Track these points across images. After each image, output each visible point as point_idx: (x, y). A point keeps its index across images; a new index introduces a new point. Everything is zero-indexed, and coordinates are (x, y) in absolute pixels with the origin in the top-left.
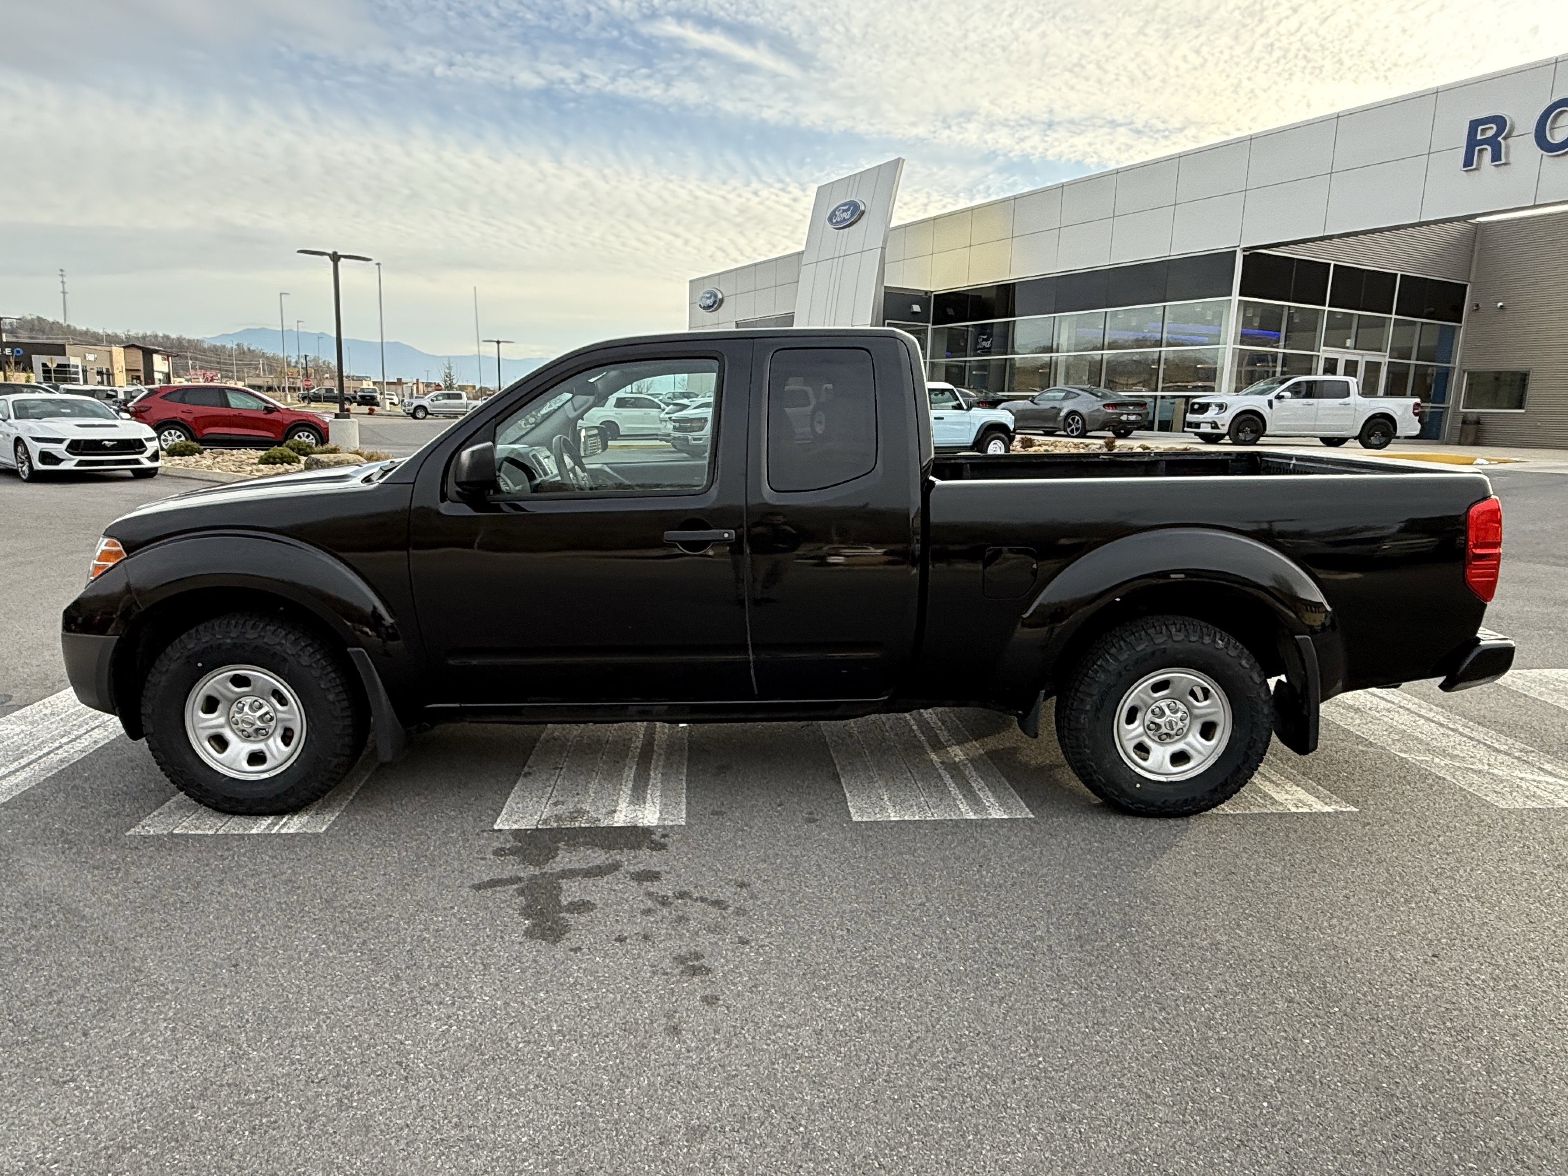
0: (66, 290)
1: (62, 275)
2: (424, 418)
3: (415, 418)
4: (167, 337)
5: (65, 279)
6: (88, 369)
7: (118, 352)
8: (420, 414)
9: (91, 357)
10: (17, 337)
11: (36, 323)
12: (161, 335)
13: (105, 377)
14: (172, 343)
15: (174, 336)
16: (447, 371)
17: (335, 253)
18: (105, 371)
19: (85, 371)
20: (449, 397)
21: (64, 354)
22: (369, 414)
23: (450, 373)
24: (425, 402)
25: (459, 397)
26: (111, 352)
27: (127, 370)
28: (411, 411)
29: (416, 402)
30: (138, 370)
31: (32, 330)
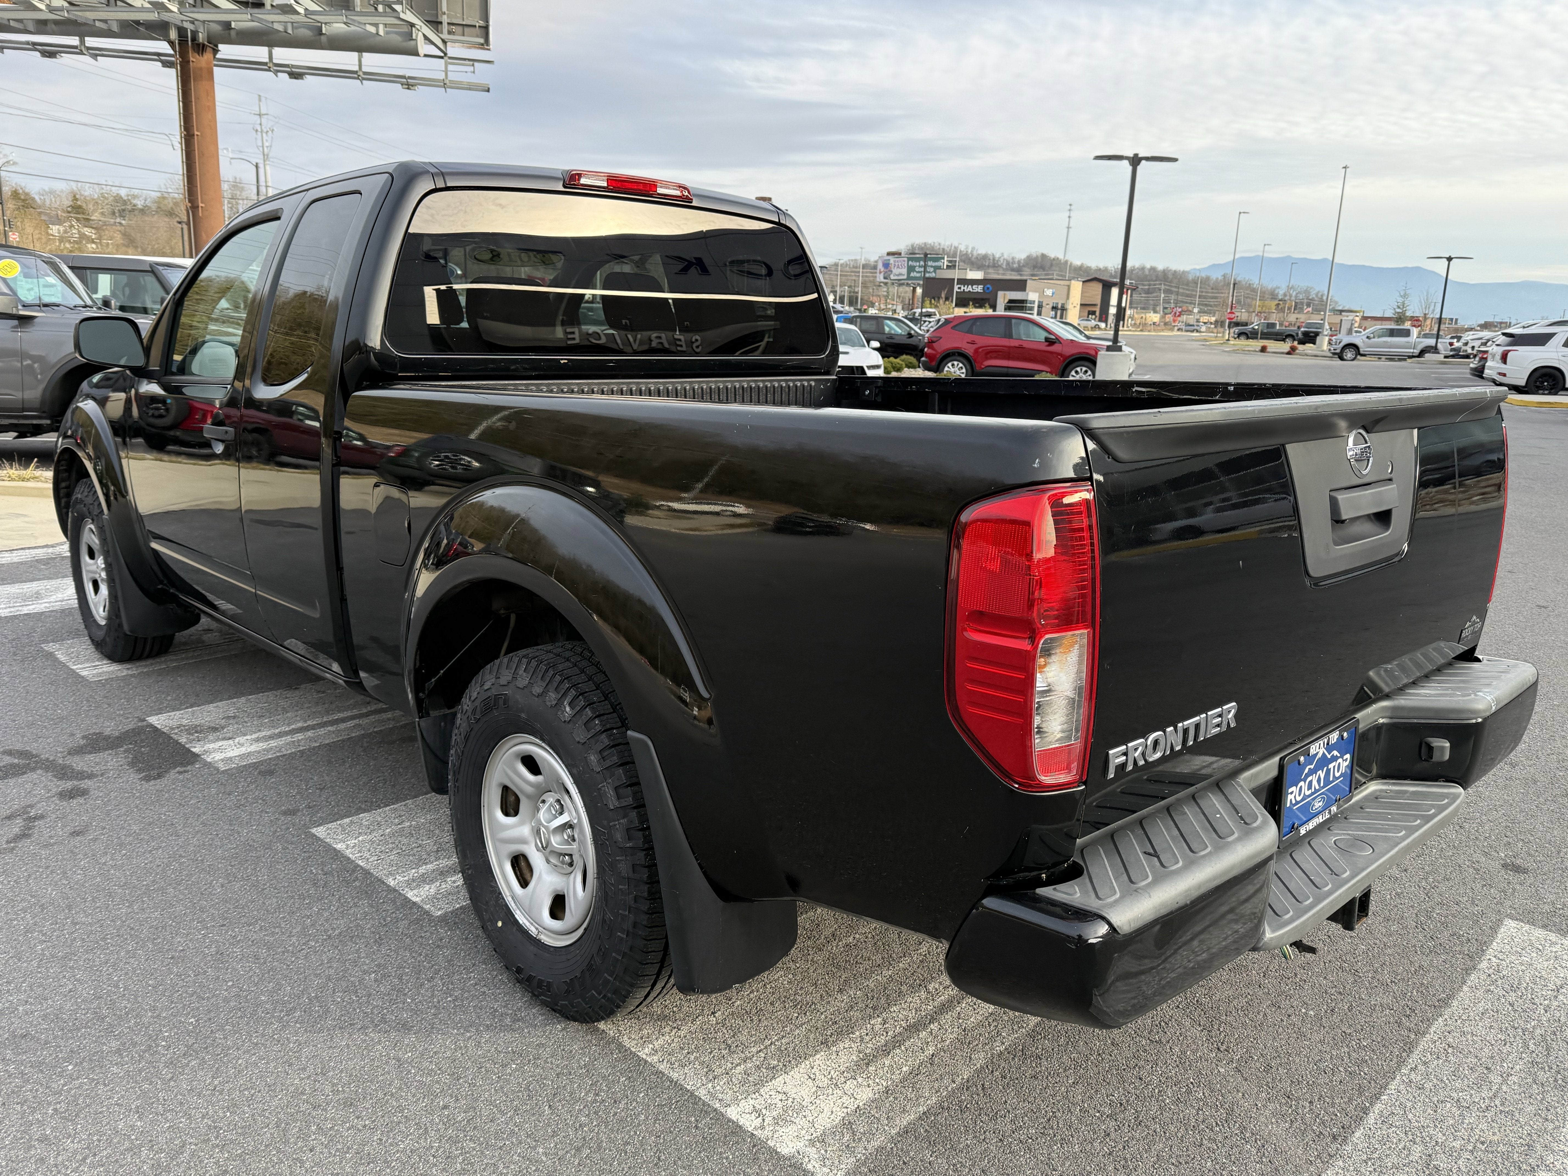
0: (1071, 225)
1: (1070, 210)
2: (1353, 360)
3: (1342, 359)
4: (1153, 269)
5: (1072, 214)
6: (1044, 304)
7: (1077, 287)
8: (1349, 354)
9: (1049, 292)
10: (1021, 275)
11: (1040, 259)
12: (1148, 266)
13: (1059, 312)
14: (1157, 276)
15: (1160, 267)
16: (1400, 300)
17: (1136, 155)
18: (1059, 306)
19: (1040, 306)
20: (1392, 333)
21: (1025, 290)
22: (1289, 353)
23: (1403, 303)
24: (1357, 340)
25: (1407, 333)
26: (1069, 286)
27: (1081, 305)
28: (1338, 351)
29: (1346, 340)
30: (1095, 305)
31: (1035, 267)
